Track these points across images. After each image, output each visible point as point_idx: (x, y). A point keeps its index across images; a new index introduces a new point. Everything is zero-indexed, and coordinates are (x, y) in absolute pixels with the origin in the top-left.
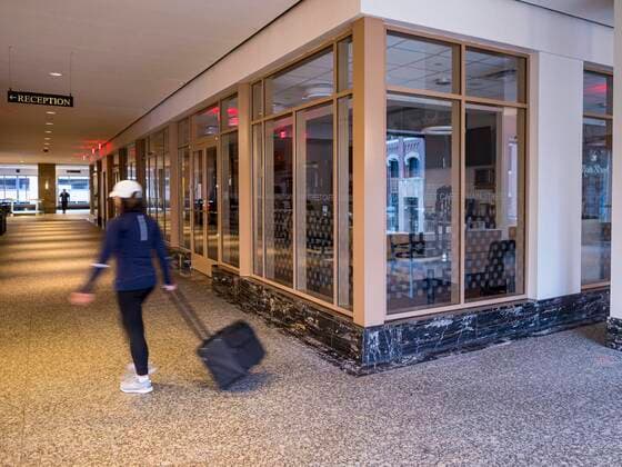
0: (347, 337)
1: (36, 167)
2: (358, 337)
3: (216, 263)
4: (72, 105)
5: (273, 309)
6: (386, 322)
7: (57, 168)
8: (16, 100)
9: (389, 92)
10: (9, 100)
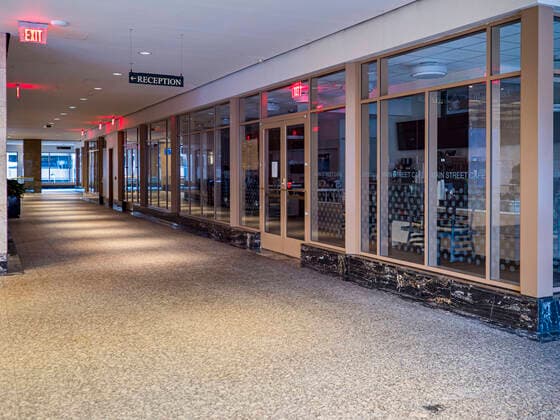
0: (516, 308)
1: (21, 144)
2: (530, 307)
3: (303, 242)
4: (182, 85)
5: (400, 284)
6: (554, 294)
7: (43, 144)
8: (135, 81)
9: (555, 75)
10: (131, 81)
